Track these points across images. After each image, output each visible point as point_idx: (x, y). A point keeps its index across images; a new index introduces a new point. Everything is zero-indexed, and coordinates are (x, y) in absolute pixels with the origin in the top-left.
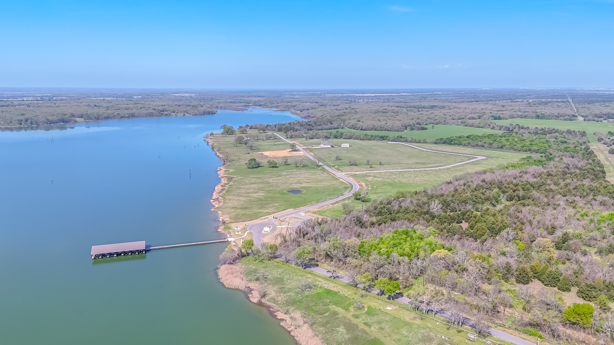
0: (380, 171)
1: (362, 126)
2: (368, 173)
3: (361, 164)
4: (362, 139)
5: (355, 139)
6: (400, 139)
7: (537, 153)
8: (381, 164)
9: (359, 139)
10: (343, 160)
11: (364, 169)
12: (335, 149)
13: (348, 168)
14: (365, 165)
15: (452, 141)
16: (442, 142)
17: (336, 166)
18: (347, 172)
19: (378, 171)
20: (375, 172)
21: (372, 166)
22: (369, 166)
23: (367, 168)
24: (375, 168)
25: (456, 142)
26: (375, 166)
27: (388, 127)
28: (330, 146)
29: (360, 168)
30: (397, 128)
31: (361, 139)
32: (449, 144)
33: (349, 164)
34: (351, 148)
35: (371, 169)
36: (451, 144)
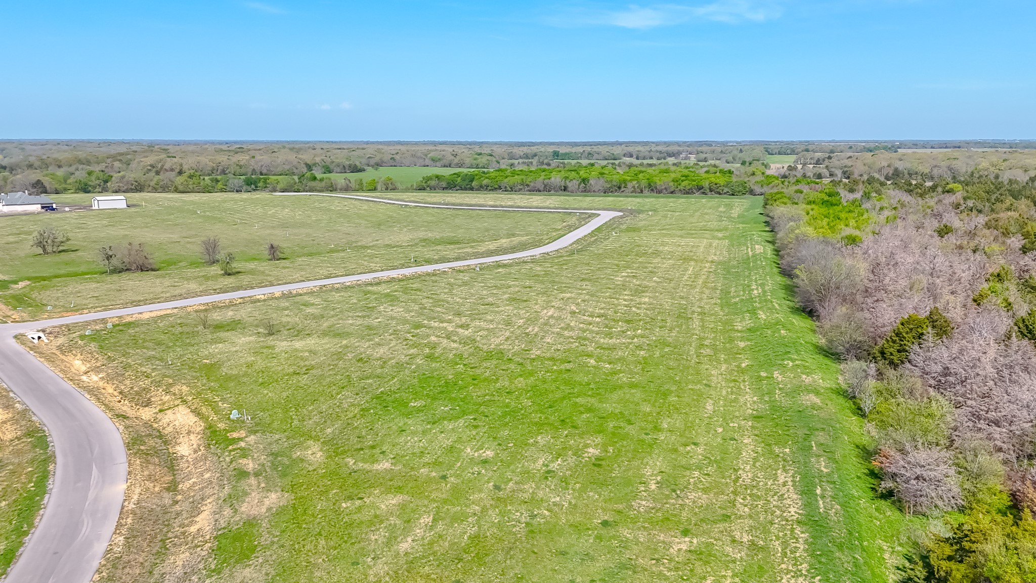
0: (286, 288)
1: (181, 165)
2: (215, 307)
3: (171, 263)
4: (181, 188)
5: (155, 190)
6: (313, 184)
7: (720, 194)
8: (274, 253)
9: (172, 189)
10: (79, 253)
11: (193, 286)
12: (58, 215)
13: (90, 288)
14: (193, 264)
15: (472, 181)
16: (444, 184)
17: (21, 285)
18: (77, 309)
19: (277, 291)
20: (259, 293)
21: (236, 266)
22: (216, 270)
23: (207, 278)
24: (252, 272)
25: (486, 182)
26: (252, 265)
27: (260, 164)
28: (37, 208)
29: (167, 282)
30: (287, 167)
31: (177, 190)
32: (466, 189)
33: (103, 265)
34: (133, 209)
35: (230, 281)
36: (472, 189)
